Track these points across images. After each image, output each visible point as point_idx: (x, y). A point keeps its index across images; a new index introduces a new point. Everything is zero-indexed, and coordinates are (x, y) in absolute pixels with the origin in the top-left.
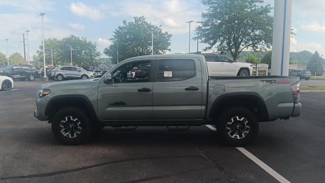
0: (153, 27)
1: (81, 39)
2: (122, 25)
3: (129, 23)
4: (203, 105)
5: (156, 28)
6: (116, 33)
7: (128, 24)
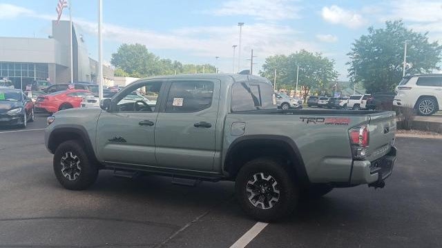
0: (414, 35)
1: (314, 55)
2: (367, 34)
3: (377, 31)
4: (218, 151)
5: (419, 36)
6: (355, 45)
7: (375, 33)
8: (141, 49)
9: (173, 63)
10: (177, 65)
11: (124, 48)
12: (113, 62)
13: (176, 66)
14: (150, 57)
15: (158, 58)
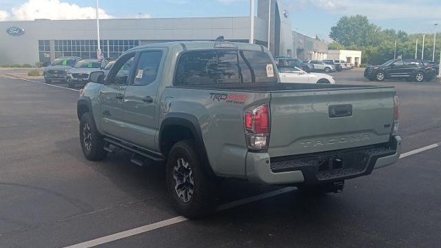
8: (362, 20)
9: (397, 33)
10: (401, 35)
11: (344, 21)
12: (332, 36)
13: (399, 37)
14: (370, 28)
15: (380, 28)
